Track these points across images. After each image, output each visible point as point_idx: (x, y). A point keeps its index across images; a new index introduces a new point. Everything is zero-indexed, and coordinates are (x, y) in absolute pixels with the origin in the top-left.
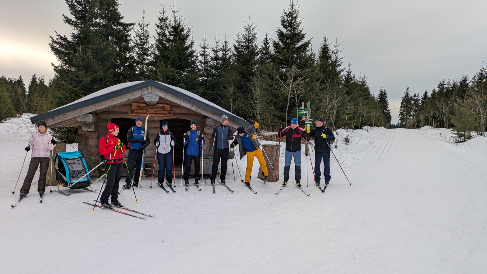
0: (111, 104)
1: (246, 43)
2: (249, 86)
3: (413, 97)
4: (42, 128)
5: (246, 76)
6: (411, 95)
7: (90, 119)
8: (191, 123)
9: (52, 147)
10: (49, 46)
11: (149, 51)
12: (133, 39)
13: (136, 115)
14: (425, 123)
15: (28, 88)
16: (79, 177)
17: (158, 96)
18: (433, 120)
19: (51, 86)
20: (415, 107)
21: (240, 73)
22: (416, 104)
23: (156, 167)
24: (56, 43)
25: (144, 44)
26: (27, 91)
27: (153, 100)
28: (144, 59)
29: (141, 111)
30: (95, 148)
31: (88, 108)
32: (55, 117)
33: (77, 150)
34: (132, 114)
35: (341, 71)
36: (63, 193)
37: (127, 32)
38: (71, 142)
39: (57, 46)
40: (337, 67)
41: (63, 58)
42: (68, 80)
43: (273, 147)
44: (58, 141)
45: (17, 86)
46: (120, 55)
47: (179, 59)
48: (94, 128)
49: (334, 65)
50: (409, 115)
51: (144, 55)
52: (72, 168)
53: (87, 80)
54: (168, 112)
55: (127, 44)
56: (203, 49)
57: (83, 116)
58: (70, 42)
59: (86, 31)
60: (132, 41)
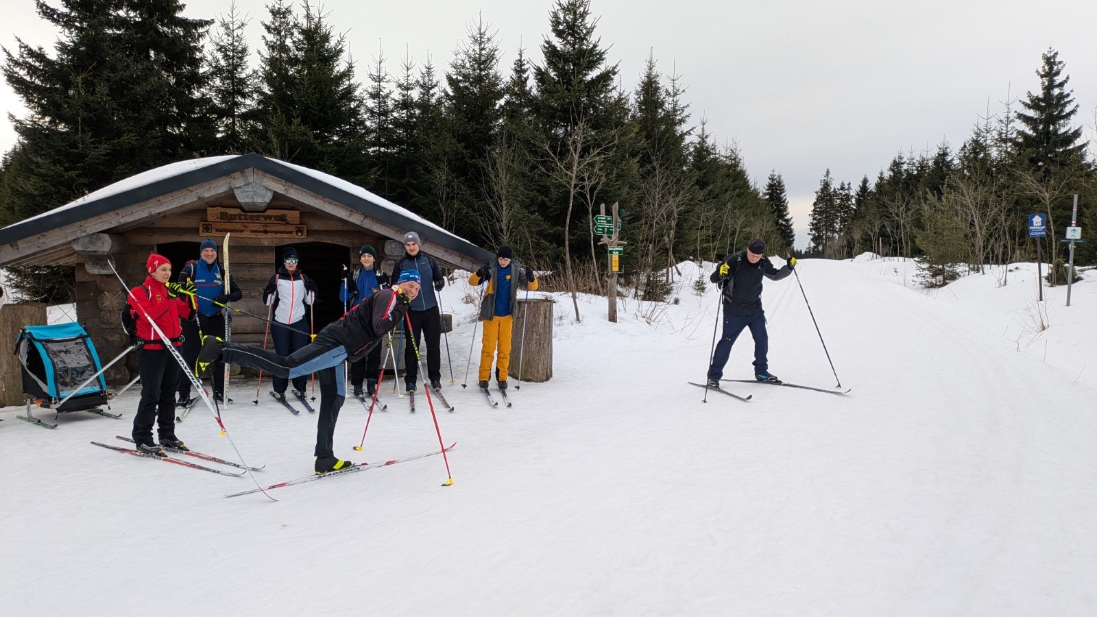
0: (155, 211)
1: (474, 70)
2: (483, 168)
3: (839, 190)
5: (476, 144)
6: (835, 186)
7: (106, 245)
8: (361, 251)
11: (247, 85)
12: (209, 58)
13: (218, 234)
14: (864, 247)
16: (78, 383)
17: (270, 190)
18: (880, 239)
19: (7, 166)
20: (843, 212)
21: (462, 138)
22: (844, 205)
24: (17, 63)
25: (237, 70)
27: (259, 200)
28: (237, 104)
29: (229, 226)
30: (119, 314)
31: (100, 221)
32: (19, 242)
33: (75, 320)
34: (207, 234)
35: (686, 134)
36: (39, 421)
37: (195, 41)
38: (60, 300)
39: (22, 72)
40: (675, 125)
41: (36, 100)
42: (50, 153)
43: (538, 305)
46: (179, 94)
47: (319, 104)
48: (114, 266)
49: (671, 120)
50: (831, 230)
51: (236, 94)
52: (61, 361)
53: (97, 154)
54: (294, 227)
55: (195, 70)
56: (376, 81)
57: (88, 239)
58: (54, 62)
59: (94, 38)
60: (207, 61)
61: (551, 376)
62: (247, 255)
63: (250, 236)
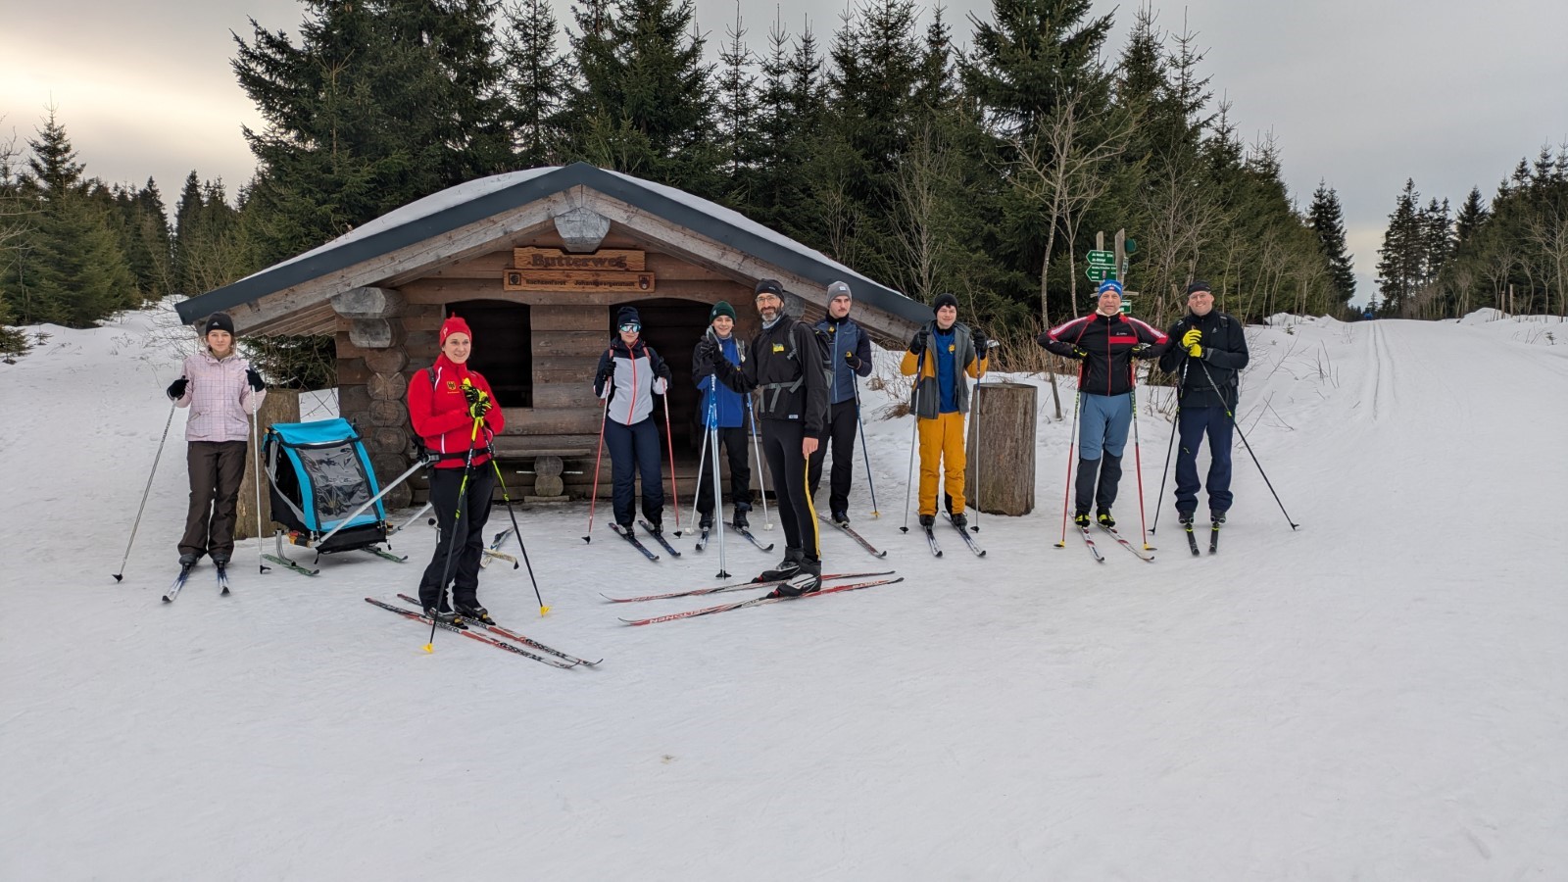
0: (445, 253)
1: (878, 38)
2: (893, 185)
3: (1428, 211)
4: (220, 339)
5: (881, 150)
6: (1421, 205)
7: (378, 305)
8: (715, 313)
10: (233, 68)
11: (555, 76)
12: (503, 39)
13: (530, 287)
14: (1480, 300)
15: (176, 216)
16: (345, 509)
17: (606, 219)
18: (1511, 287)
19: (244, 207)
20: (1434, 246)
21: (860, 143)
22: (1437, 235)
24: (253, 57)
25: (540, 55)
26: (171, 225)
27: (590, 234)
28: (540, 105)
29: (545, 275)
30: (396, 406)
31: (369, 269)
32: (260, 301)
33: (336, 415)
34: (515, 287)
35: (1202, 125)
36: (294, 564)
37: (483, 18)
38: (315, 385)
39: (260, 69)
40: (1185, 111)
41: (278, 107)
42: (297, 180)
44: (271, 381)
45: (140, 210)
46: (461, 93)
47: (656, 98)
48: (389, 336)
49: (1176, 106)
50: (1413, 275)
51: (540, 91)
52: (322, 477)
53: (359, 180)
54: (636, 276)
55: (483, 58)
56: (732, 64)
57: (353, 296)
58: (300, 52)
59: (351, 17)
60: (500, 44)
61: (1033, 507)
62: (570, 318)
63: (574, 290)
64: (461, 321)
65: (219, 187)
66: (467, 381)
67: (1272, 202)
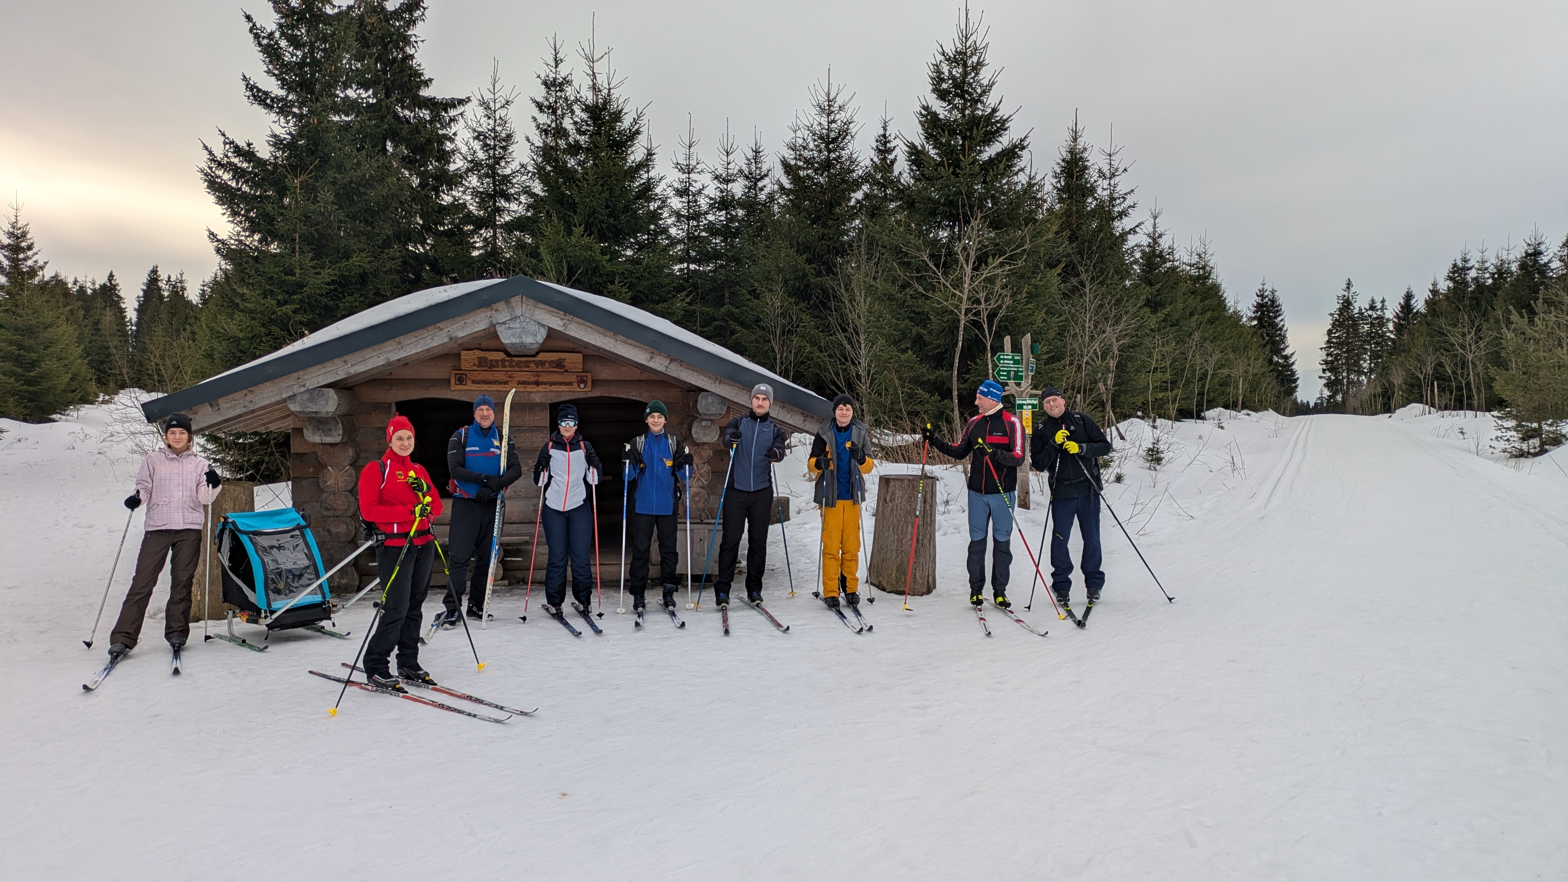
0: (395, 356)
1: (820, 151)
2: (833, 289)
3: (1367, 310)
4: (178, 436)
5: (823, 256)
6: (1360, 304)
7: (330, 404)
8: (648, 411)
9: (209, 494)
10: (200, 175)
11: (513, 184)
12: (464, 149)
13: (474, 387)
14: (1409, 396)
15: (135, 310)
16: (294, 590)
17: (543, 326)
18: (1436, 383)
19: (205, 302)
20: (1374, 343)
21: (803, 248)
22: (1376, 333)
23: (540, 553)
24: (220, 165)
25: (499, 164)
26: (131, 319)
27: (529, 340)
28: (499, 210)
29: (489, 376)
30: (346, 497)
31: (323, 371)
32: (220, 401)
33: (290, 504)
34: (461, 387)
35: (1129, 233)
36: (244, 641)
37: (445, 128)
38: (271, 478)
39: (226, 176)
40: (1113, 219)
41: (243, 212)
42: (260, 282)
43: (915, 483)
44: (227, 475)
45: (99, 303)
46: (424, 199)
47: (607, 207)
48: (341, 432)
49: (1106, 213)
50: (1355, 371)
51: (498, 197)
52: (272, 560)
53: (319, 282)
54: (575, 377)
55: (444, 165)
56: (684, 173)
57: (307, 396)
58: (266, 161)
59: (316, 128)
60: (461, 154)
61: (935, 587)
64: (404, 419)
65: (181, 282)
66: (412, 474)
67: (1206, 302)
